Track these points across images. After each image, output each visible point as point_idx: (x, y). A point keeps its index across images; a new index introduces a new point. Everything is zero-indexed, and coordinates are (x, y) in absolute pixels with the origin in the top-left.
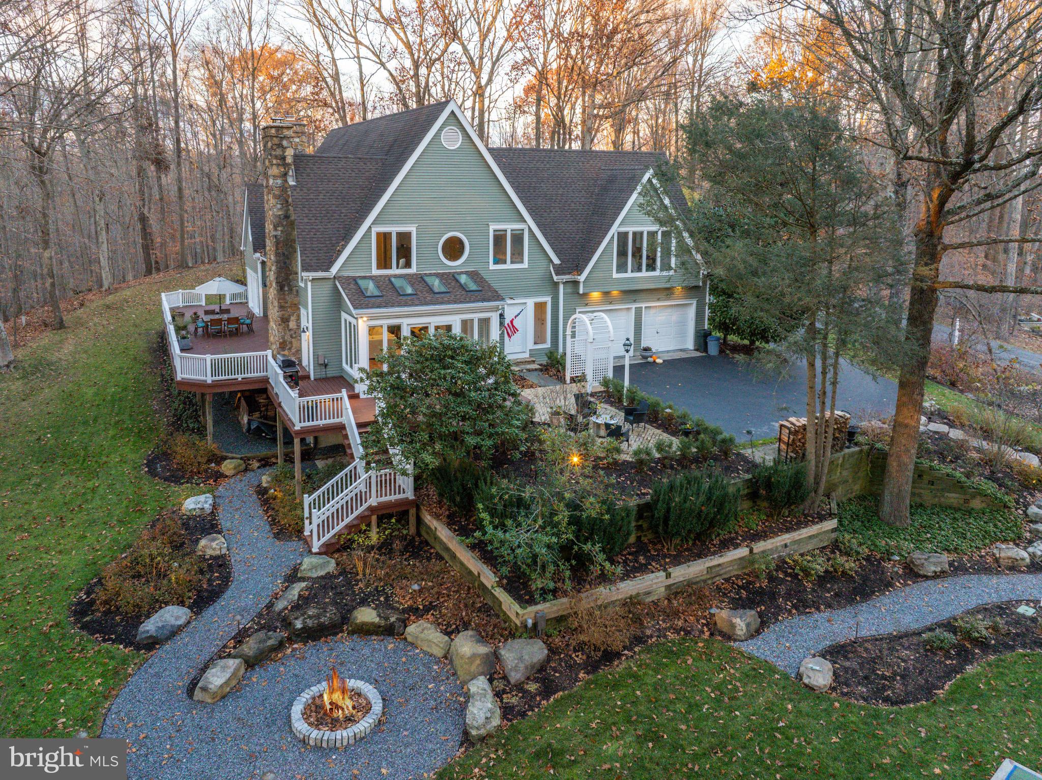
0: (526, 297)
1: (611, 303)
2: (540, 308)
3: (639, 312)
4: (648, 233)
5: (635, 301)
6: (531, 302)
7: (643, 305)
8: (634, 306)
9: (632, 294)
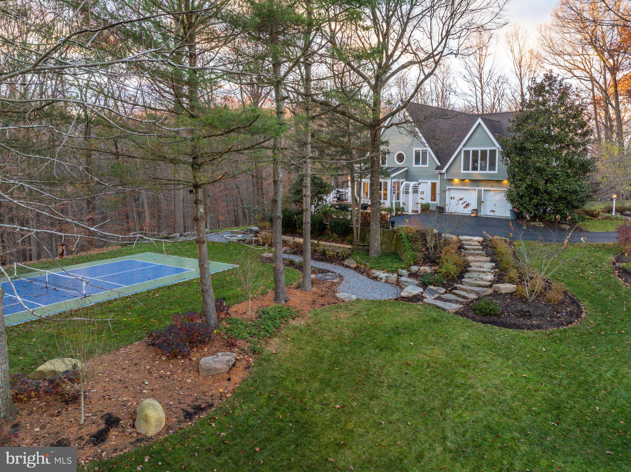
0: (429, 180)
1: (464, 186)
2: (434, 185)
3: (480, 191)
4: (481, 151)
5: (478, 186)
6: (429, 182)
7: (483, 189)
8: (477, 188)
9: (475, 182)
